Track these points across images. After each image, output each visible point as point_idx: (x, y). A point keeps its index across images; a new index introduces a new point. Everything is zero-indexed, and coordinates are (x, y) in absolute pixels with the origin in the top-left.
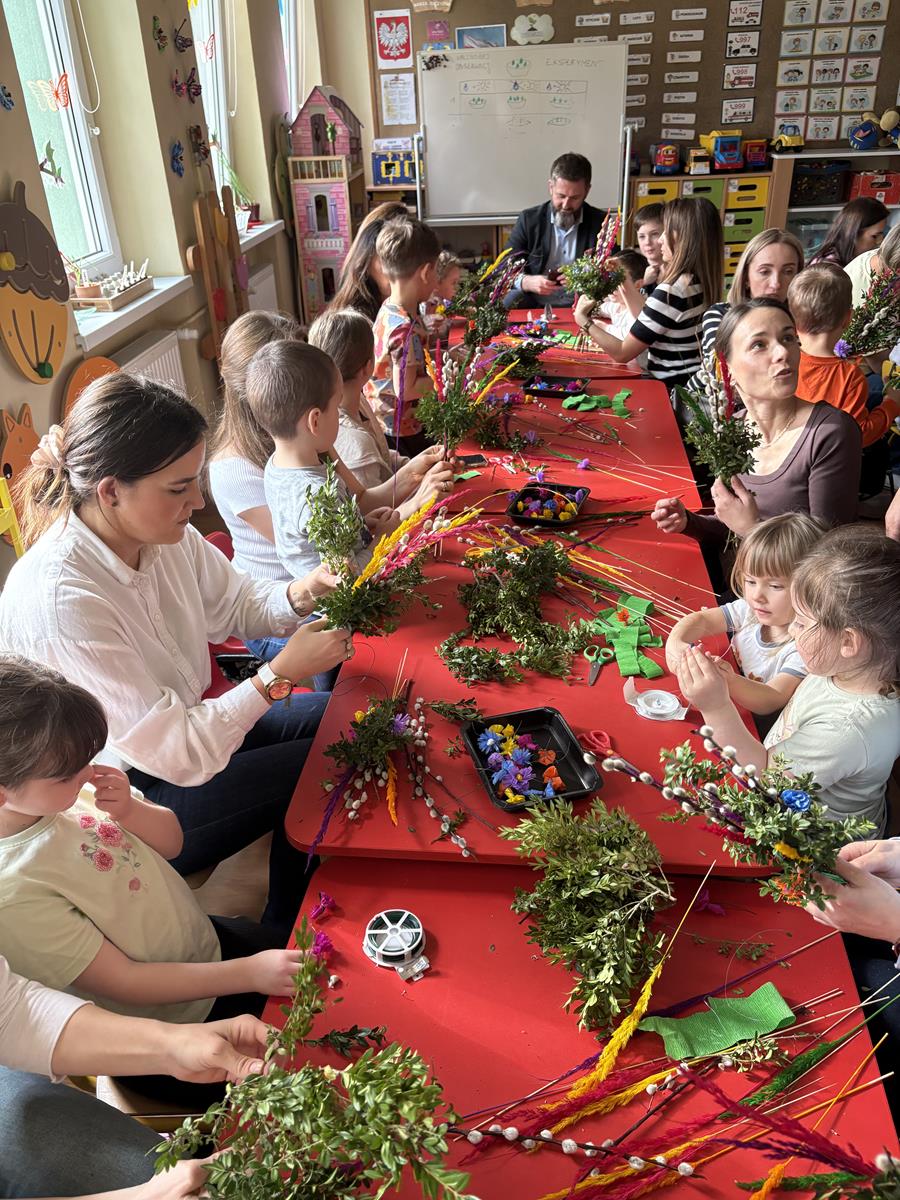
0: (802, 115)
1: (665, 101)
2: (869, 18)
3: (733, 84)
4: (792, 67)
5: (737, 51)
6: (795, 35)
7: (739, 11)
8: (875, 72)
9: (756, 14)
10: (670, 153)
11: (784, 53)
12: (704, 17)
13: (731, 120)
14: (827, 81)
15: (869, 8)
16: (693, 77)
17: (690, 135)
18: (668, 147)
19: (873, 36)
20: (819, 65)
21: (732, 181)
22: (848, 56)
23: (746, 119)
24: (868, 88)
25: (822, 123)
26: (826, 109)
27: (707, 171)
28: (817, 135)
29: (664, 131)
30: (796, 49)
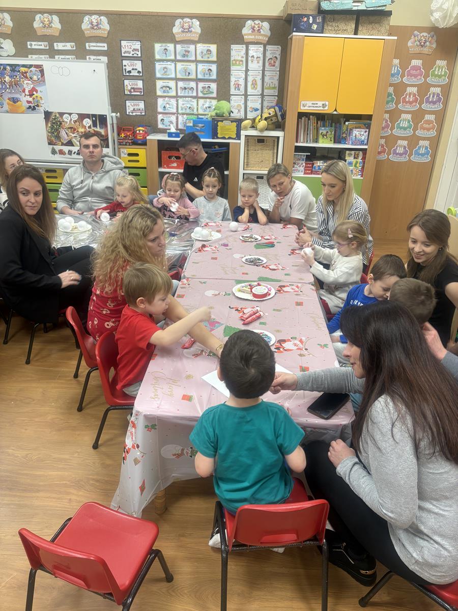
2: (206, 59)
3: (130, 91)
4: (165, 84)
5: (130, 72)
6: (164, 64)
7: (127, 47)
8: (215, 91)
9: (137, 50)
11: (158, 75)
12: (106, 48)
13: (132, 113)
14: (186, 95)
15: (205, 52)
19: (210, 70)
20: (181, 84)
21: (123, 150)
22: (198, 80)
23: (141, 113)
24: (212, 101)
26: (188, 111)
30: (165, 74)
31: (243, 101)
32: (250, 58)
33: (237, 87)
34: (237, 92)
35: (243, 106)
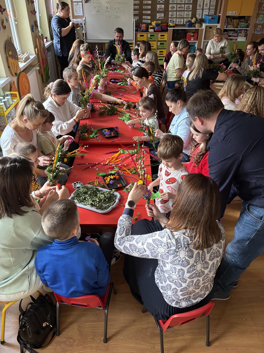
0: (175, 18)
1: (143, 13)
3: (159, 9)
5: (160, 1)
8: (191, 8)
10: (145, 26)
14: (180, 10)
16: (150, 7)
17: (149, 21)
18: (144, 25)
21: (159, 34)
22: (185, 4)
23: (162, 18)
24: (190, 12)
25: (180, 20)
26: (180, 17)
27: (153, 31)
28: (179, 23)
29: (143, 20)
30: (173, 2)
31: (201, 12)
33: (200, 5)
34: (200, 8)
35: (201, 14)
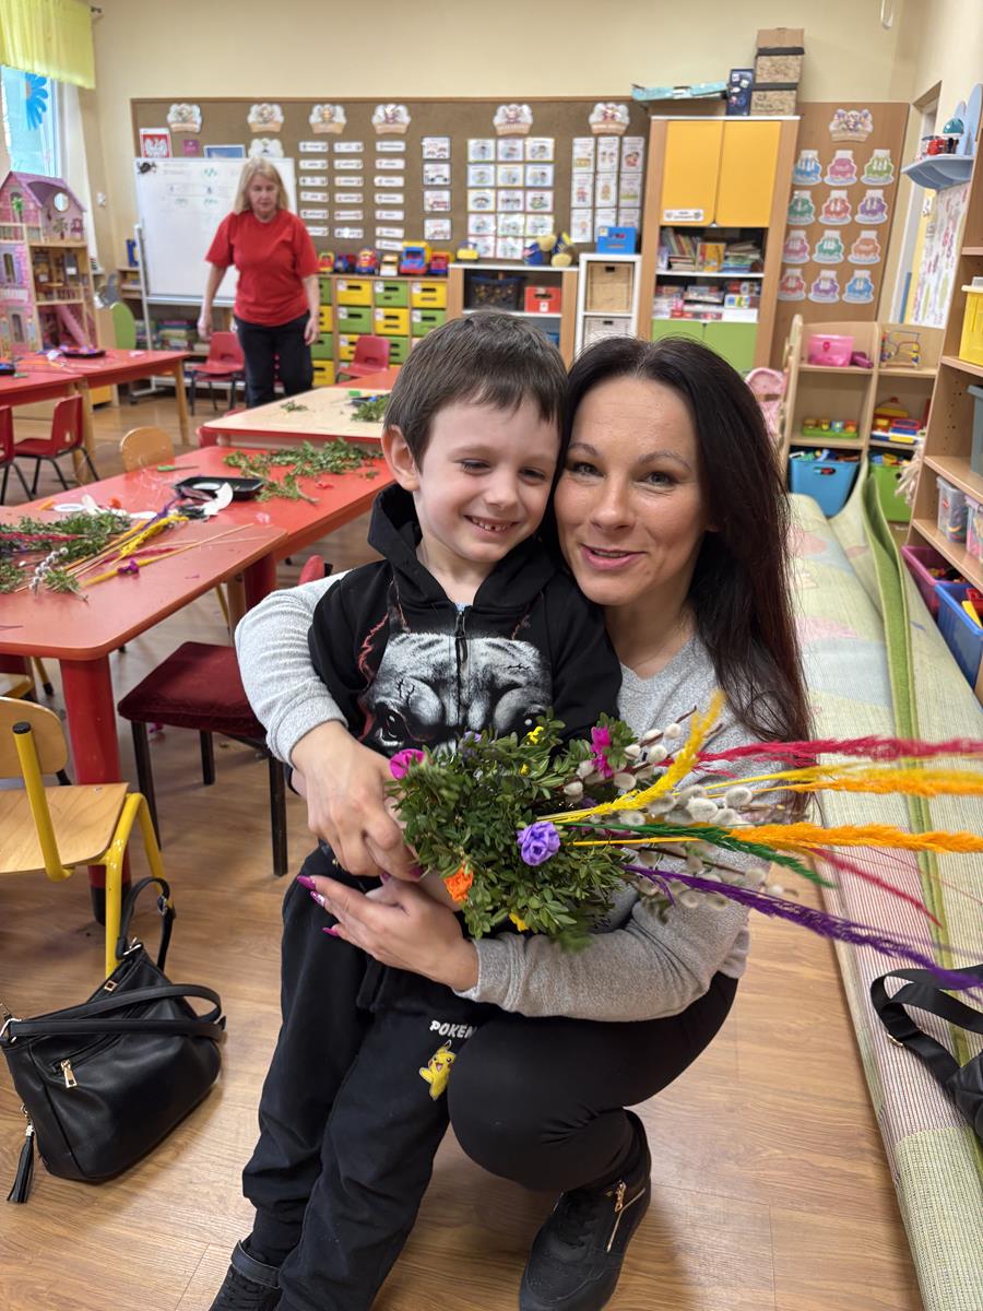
0: (491, 236)
1: (378, 217)
2: (537, 158)
3: (432, 206)
5: (433, 180)
6: (481, 168)
7: (430, 146)
8: (550, 204)
9: (444, 149)
10: (367, 257)
12: (403, 149)
13: (433, 236)
14: (510, 209)
15: (537, 150)
16: (399, 199)
19: (543, 174)
20: (502, 194)
21: (415, 284)
22: (526, 189)
23: (445, 237)
24: (546, 217)
25: (509, 244)
26: (512, 232)
27: (395, 274)
28: (505, 254)
29: (378, 242)
30: (481, 180)
31: (590, 217)
32: (600, 157)
33: (582, 196)
34: (582, 204)
35: (590, 224)
